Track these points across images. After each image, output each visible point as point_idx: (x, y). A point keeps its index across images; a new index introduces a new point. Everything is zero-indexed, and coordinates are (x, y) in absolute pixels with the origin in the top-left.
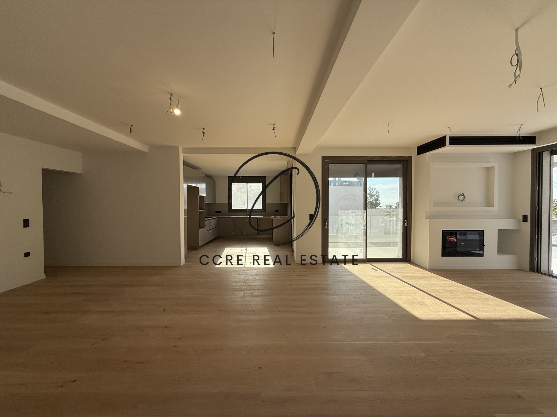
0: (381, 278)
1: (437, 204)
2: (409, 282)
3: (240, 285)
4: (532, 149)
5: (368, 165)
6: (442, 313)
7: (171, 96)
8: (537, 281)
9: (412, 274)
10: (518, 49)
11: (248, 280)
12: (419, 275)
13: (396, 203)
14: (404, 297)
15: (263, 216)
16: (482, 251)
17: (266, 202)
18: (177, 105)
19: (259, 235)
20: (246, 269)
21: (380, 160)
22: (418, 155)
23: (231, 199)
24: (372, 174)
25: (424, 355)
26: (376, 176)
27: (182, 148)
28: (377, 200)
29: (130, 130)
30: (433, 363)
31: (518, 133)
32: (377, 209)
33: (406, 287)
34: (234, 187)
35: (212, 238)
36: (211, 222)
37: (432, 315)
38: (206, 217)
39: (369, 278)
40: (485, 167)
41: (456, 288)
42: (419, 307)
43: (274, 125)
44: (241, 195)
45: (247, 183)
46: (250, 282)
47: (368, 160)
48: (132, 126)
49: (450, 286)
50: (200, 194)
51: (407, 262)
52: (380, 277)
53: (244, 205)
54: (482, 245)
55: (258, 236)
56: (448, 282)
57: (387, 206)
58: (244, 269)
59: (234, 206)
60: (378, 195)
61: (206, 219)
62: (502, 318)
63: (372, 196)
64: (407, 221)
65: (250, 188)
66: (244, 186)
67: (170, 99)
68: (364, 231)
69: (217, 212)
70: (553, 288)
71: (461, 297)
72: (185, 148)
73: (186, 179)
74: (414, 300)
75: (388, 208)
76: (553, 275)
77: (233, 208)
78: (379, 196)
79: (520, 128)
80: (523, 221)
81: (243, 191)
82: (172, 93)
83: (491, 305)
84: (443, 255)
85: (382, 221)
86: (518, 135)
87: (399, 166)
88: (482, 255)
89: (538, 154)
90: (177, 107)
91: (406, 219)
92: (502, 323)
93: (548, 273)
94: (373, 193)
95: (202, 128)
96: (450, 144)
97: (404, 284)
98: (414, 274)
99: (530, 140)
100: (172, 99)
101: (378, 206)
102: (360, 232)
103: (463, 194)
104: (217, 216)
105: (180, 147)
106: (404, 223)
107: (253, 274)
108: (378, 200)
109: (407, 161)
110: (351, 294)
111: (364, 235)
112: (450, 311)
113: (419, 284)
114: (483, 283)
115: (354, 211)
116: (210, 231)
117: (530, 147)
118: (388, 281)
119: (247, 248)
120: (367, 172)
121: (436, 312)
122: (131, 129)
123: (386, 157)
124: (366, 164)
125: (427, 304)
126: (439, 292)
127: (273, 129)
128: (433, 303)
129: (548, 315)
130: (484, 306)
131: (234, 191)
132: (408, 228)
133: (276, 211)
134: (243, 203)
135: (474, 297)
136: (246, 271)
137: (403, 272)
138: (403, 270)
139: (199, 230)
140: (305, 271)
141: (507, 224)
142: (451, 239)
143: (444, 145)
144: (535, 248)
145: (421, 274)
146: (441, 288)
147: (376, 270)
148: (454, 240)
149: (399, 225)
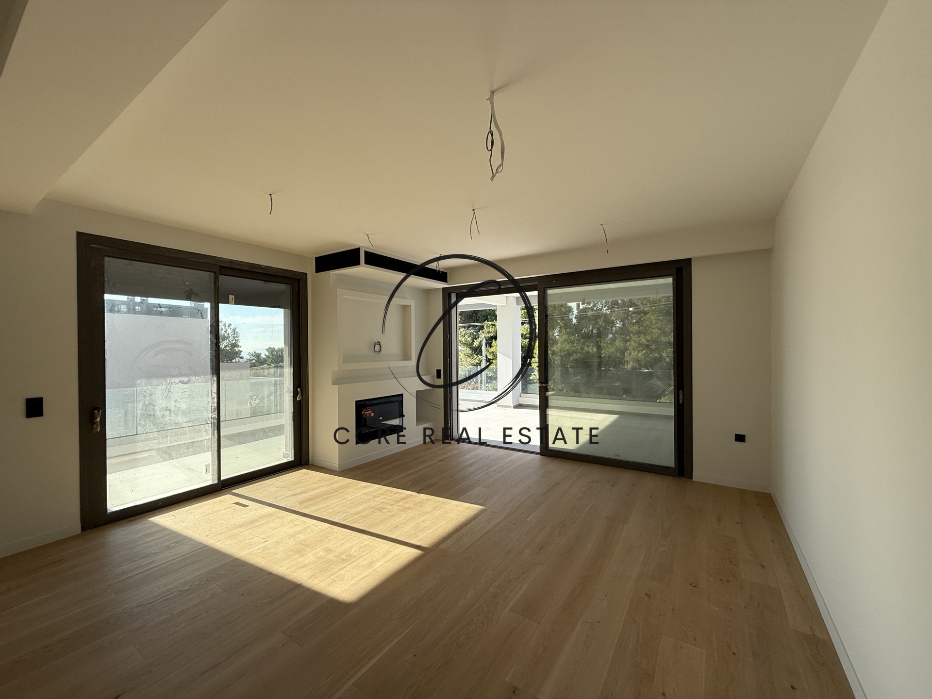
0: (257, 524)
1: (347, 359)
2: (314, 511)
4: (444, 288)
5: (220, 276)
6: (378, 564)
9: (313, 492)
12: (326, 488)
13: (267, 350)
14: (310, 557)
21: (247, 269)
22: (316, 272)
24: (231, 296)
26: (238, 302)
28: (235, 345)
32: (236, 362)
33: (309, 526)
39: (230, 533)
40: (401, 305)
41: (383, 496)
42: (340, 569)
47: (220, 266)
49: (375, 496)
51: (303, 466)
52: (256, 520)
54: (401, 416)
56: (371, 489)
57: (253, 355)
60: (236, 336)
62: (447, 530)
63: (225, 338)
64: (301, 390)
71: (393, 513)
74: (328, 556)
75: (253, 358)
78: (239, 338)
80: (437, 378)
83: (429, 514)
85: (254, 396)
87: (282, 287)
89: (448, 295)
91: (299, 386)
92: (448, 542)
94: (225, 332)
96: (366, 263)
97: (304, 523)
98: (318, 491)
99: (442, 276)
101: (236, 357)
103: (379, 342)
106: (295, 394)
108: (237, 346)
109: (300, 280)
112: (388, 553)
113: (331, 511)
114: (409, 475)
115: (185, 379)
117: (442, 285)
118: (272, 525)
120: (218, 291)
121: (371, 564)
123: (259, 266)
124: (215, 272)
125: (351, 554)
126: (363, 518)
128: (361, 547)
129: (481, 502)
130: (424, 518)
132: (303, 403)
135: (408, 505)
137: (297, 491)
138: (298, 488)
142: (368, 413)
143: (357, 263)
144: (448, 410)
145: (329, 485)
146: (364, 506)
147: (245, 506)
148: (371, 415)
149: (287, 398)
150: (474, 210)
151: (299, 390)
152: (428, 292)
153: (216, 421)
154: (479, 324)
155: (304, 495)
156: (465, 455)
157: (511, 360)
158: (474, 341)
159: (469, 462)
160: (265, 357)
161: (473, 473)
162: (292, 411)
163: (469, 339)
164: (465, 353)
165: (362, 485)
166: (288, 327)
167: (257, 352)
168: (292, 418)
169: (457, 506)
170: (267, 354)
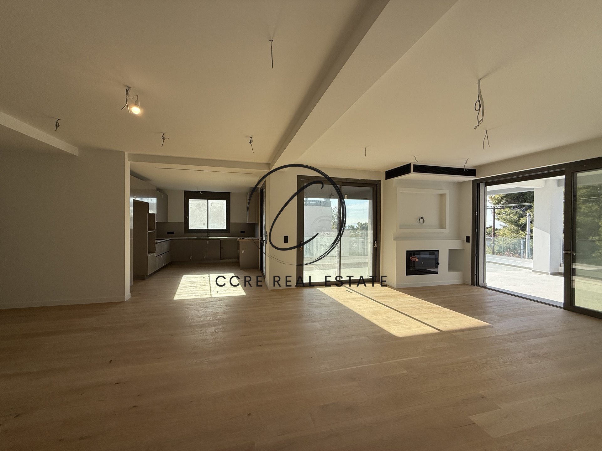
0: (356, 300)
1: (402, 226)
2: (382, 302)
3: (208, 320)
4: (473, 180)
5: (342, 186)
6: (413, 329)
7: (128, 89)
8: (478, 293)
9: (383, 294)
10: (480, 95)
11: (217, 312)
14: (379, 317)
15: (227, 238)
16: (437, 269)
17: (231, 222)
18: (135, 102)
19: (222, 259)
20: (213, 300)
22: (386, 179)
23: (188, 218)
24: (346, 195)
25: (406, 372)
26: (349, 198)
27: (129, 154)
29: (56, 125)
30: (414, 378)
31: (465, 166)
33: (380, 307)
34: (192, 204)
35: (164, 265)
36: (162, 246)
37: (406, 332)
38: (156, 240)
39: (346, 300)
40: (438, 194)
41: (421, 304)
42: (394, 326)
43: (251, 138)
44: (200, 213)
45: (208, 199)
46: (220, 316)
47: (342, 182)
48: (59, 119)
49: (416, 303)
50: (150, 212)
52: (355, 298)
53: (204, 225)
54: (437, 264)
55: (221, 261)
56: (414, 299)
58: (211, 300)
59: (192, 226)
61: (156, 241)
62: (459, 328)
64: (377, 242)
65: (212, 205)
66: (204, 203)
67: (127, 94)
68: (338, 253)
69: (169, 233)
70: (489, 298)
71: (426, 312)
72: (132, 154)
73: (133, 193)
74: (388, 320)
75: (350, 228)
76: (487, 287)
77: (189, 228)
79: (466, 162)
80: (466, 242)
81: (203, 209)
82: (130, 86)
83: (449, 318)
84: (408, 274)
85: (355, 243)
86: (465, 168)
88: (437, 273)
89: (477, 185)
90: (136, 104)
91: (376, 241)
92: (459, 333)
93: (483, 286)
95: (162, 133)
96: (414, 172)
97: (377, 305)
99: (471, 172)
100: (129, 94)
102: (334, 254)
103: (423, 217)
104: (172, 237)
105: (126, 153)
106: (374, 244)
107: (223, 305)
109: (377, 184)
110: (331, 319)
111: (338, 257)
112: (420, 327)
113: (390, 303)
114: (439, 298)
115: (329, 233)
116: (162, 257)
117: (471, 178)
119: (210, 275)
121: (409, 328)
122: (58, 124)
123: (358, 179)
124: (340, 185)
125: (400, 322)
126: (408, 310)
127: (250, 143)
128: (405, 321)
129: (489, 322)
130: (445, 319)
131: (191, 208)
132: (378, 249)
133: (242, 232)
134: (203, 222)
135: (436, 311)
136: (212, 303)
137: (374, 292)
138: (374, 291)
139: (148, 255)
140: (280, 298)
141: (455, 245)
142: (414, 258)
143: (409, 172)
144: (475, 264)
145: (390, 293)
146: (409, 305)
147: (351, 292)
148: (416, 260)
149: (370, 246)
150: (486, 131)
151: (376, 242)
152: (461, 184)
153: (339, 253)
154: (526, 204)
155: (378, 294)
156: (486, 296)
157: (550, 235)
158: (520, 219)
159: (488, 301)
160: (356, 228)
161: (489, 307)
162: (372, 253)
163: (514, 218)
164: (509, 229)
165: (409, 297)
166: (371, 209)
167: (352, 225)
168: (372, 257)
169: (470, 320)
170: (358, 226)
